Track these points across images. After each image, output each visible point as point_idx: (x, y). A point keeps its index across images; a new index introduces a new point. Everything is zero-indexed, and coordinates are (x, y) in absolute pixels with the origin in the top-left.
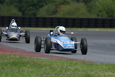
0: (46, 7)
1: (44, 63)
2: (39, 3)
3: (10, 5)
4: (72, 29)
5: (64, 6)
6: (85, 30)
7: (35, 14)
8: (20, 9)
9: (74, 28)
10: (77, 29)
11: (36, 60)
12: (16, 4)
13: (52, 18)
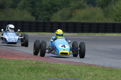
0: (60, 12)
1: (62, 68)
2: (53, 8)
3: (23, 9)
4: (89, 34)
5: (80, 10)
6: (102, 35)
7: (48, 19)
8: (33, 14)
9: (91, 33)
10: (94, 34)
11: (53, 66)
12: (29, 8)
13: (67, 23)
